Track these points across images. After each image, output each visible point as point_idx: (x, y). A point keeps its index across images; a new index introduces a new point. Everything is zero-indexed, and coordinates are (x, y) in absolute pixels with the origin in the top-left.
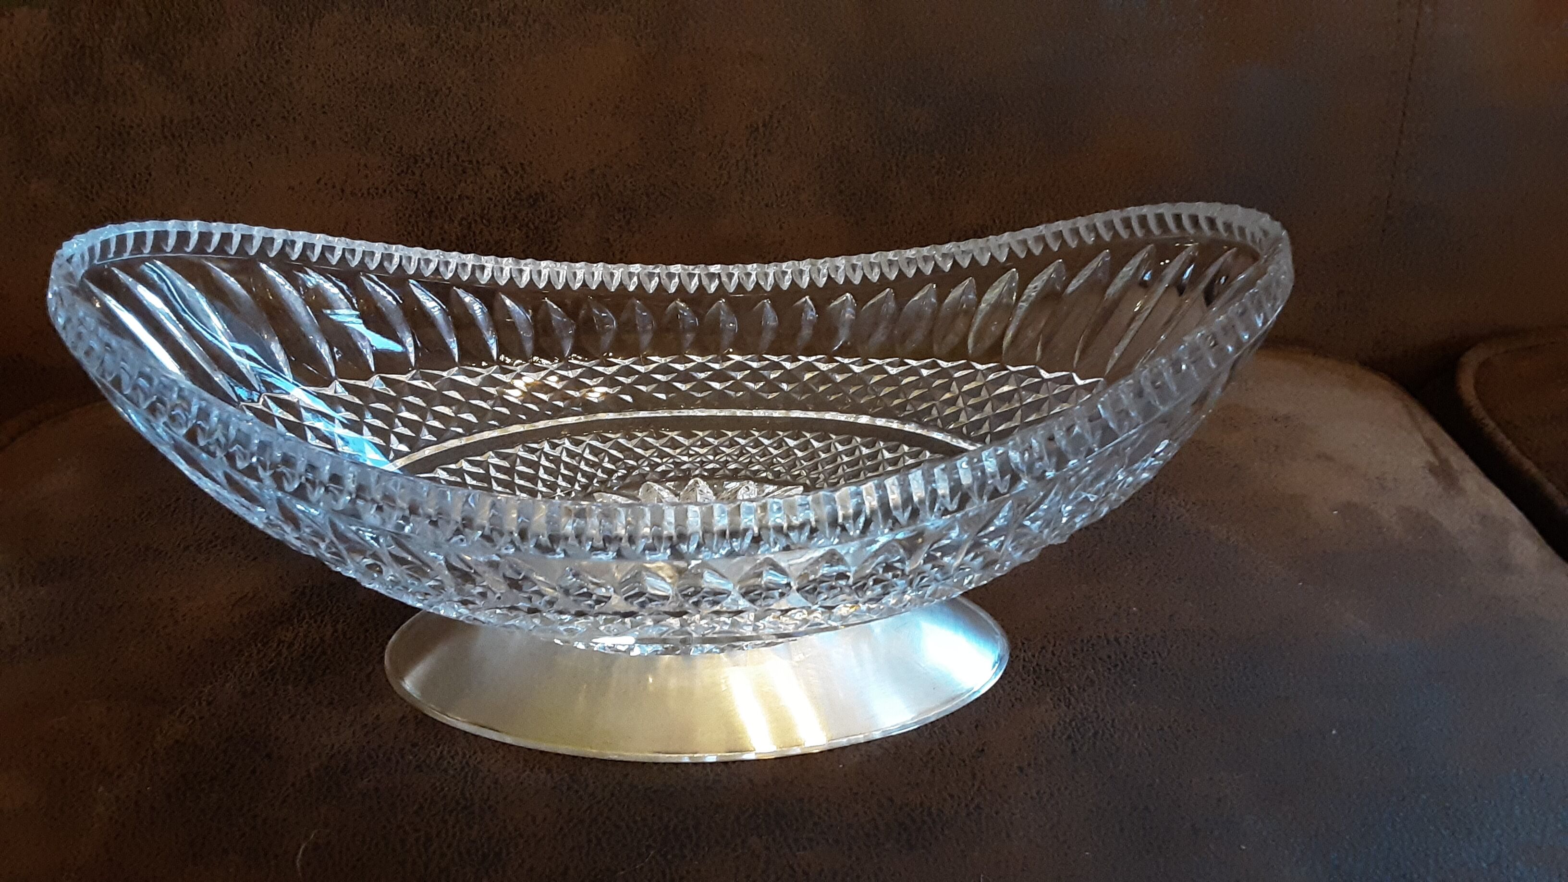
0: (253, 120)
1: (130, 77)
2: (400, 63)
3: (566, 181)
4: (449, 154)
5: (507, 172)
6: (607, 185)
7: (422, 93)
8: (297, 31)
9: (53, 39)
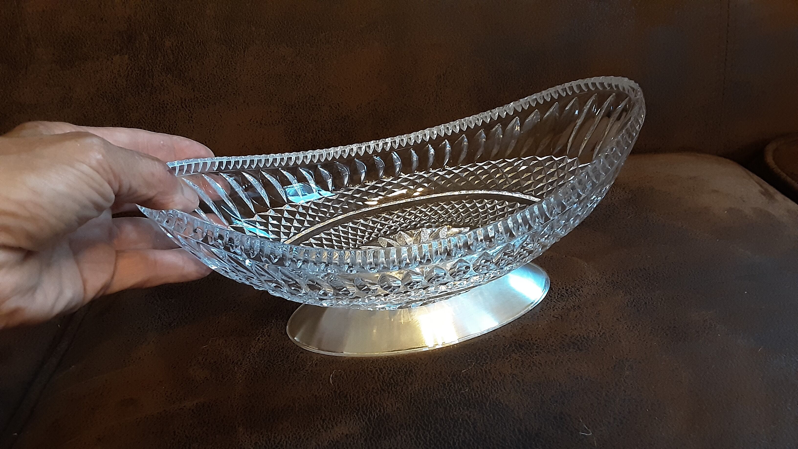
0: (221, 96)
1: (166, 81)
2: (284, 65)
3: (358, 109)
4: (306, 103)
5: (332, 108)
6: (376, 109)
7: (293, 77)
8: (238, 55)
9: (131, 68)
